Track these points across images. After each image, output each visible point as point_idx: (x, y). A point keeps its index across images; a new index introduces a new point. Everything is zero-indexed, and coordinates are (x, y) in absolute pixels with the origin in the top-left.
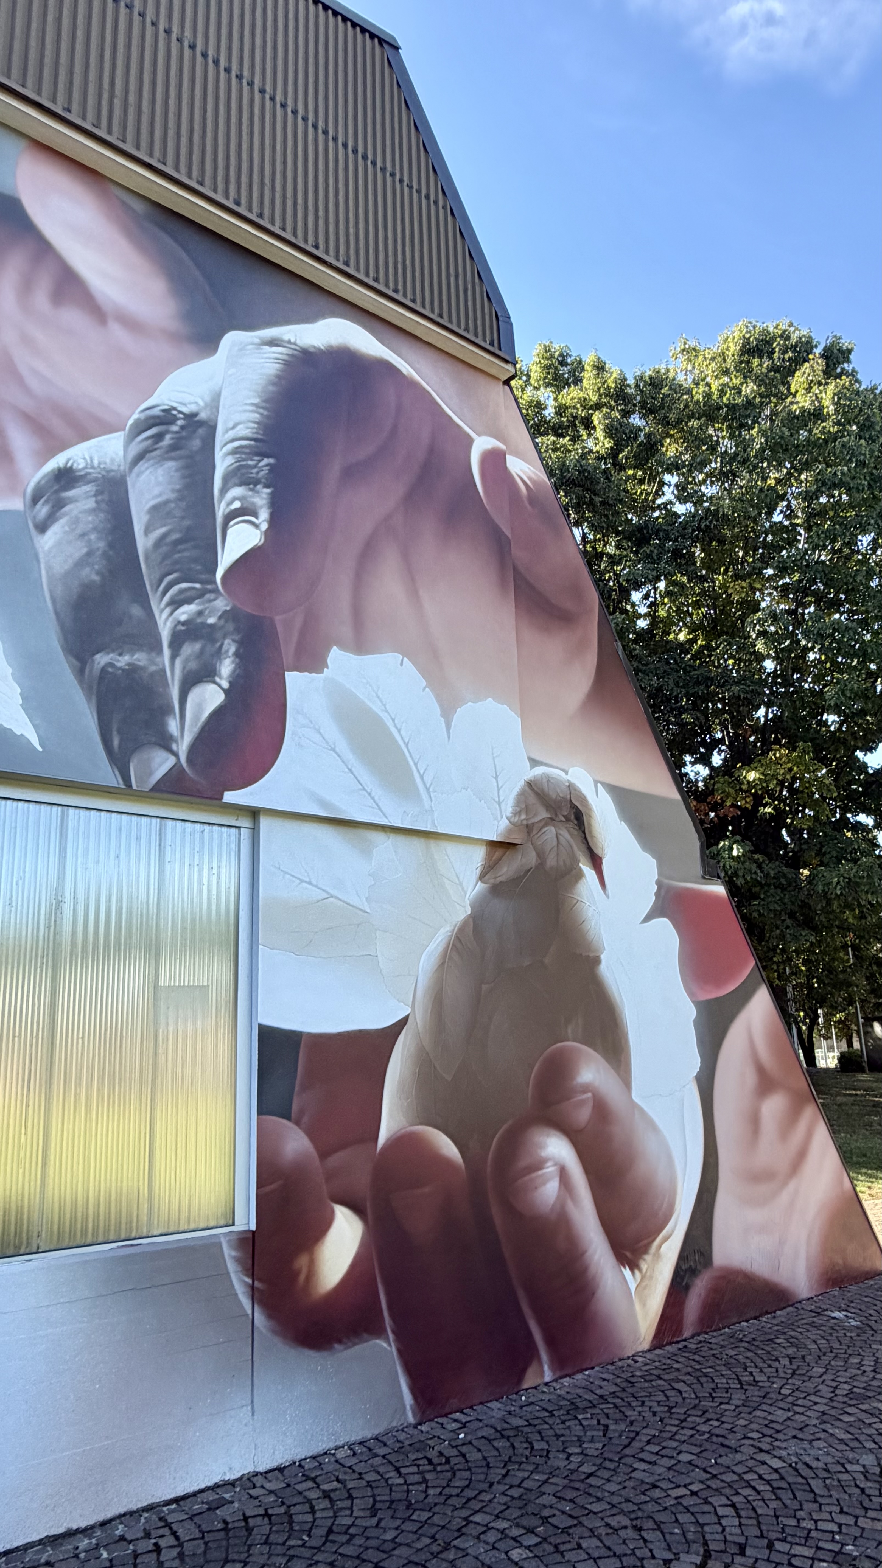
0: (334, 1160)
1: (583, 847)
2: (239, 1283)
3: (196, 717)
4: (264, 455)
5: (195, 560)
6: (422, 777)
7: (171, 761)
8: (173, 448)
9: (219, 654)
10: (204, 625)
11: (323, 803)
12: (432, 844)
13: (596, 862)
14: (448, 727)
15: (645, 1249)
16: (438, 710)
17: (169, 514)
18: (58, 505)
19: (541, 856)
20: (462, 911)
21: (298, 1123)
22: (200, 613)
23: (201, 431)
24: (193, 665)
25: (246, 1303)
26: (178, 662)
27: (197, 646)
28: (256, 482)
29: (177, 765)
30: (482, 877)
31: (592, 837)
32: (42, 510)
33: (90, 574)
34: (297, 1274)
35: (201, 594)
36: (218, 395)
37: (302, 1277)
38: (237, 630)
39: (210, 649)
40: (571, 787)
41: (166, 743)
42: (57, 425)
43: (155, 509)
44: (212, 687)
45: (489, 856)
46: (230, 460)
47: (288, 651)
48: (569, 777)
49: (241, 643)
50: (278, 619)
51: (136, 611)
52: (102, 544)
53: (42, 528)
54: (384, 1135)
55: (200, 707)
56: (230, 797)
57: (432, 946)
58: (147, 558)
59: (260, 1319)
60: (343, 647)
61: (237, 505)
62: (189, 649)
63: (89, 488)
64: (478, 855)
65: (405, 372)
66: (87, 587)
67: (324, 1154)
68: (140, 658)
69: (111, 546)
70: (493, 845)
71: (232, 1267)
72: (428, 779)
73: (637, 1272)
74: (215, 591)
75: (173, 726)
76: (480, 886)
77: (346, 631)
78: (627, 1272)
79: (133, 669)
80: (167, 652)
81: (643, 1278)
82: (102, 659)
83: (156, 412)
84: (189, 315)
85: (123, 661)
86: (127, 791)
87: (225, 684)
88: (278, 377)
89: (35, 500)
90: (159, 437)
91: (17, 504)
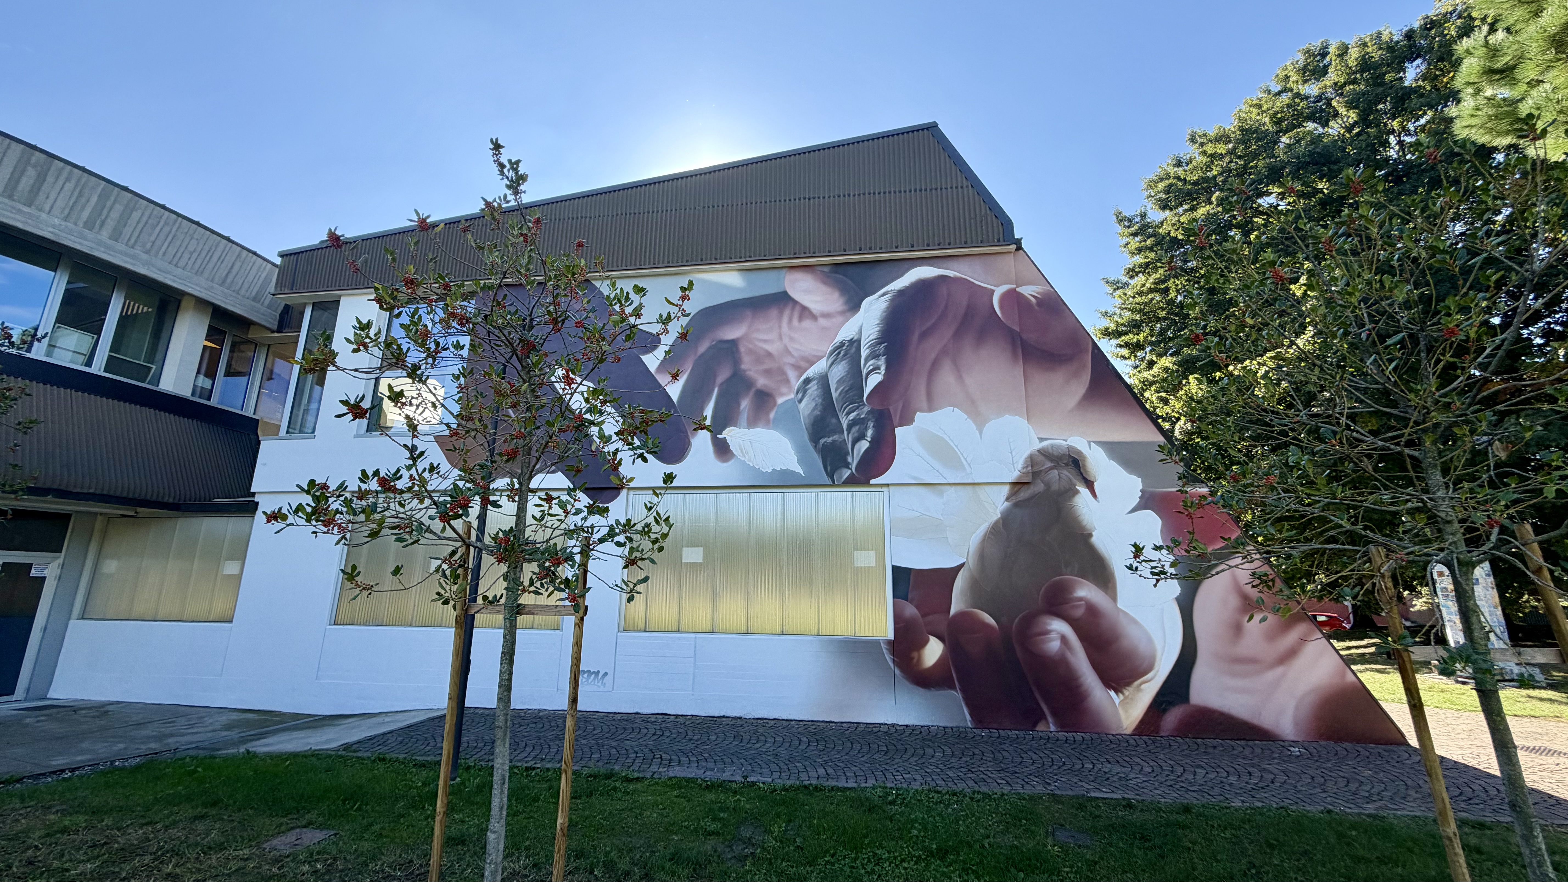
0: (930, 618)
1: (1079, 478)
2: (888, 657)
3: (858, 454)
4: (881, 344)
5: (854, 396)
6: (966, 459)
7: (849, 472)
8: (844, 356)
9: (866, 429)
10: (860, 419)
11: (915, 478)
12: (977, 488)
13: (1090, 485)
14: (981, 434)
15: (1129, 684)
16: (974, 427)
17: (844, 381)
18: (805, 392)
19: (1048, 485)
20: (996, 515)
21: (911, 603)
22: (858, 415)
23: (855, 344)
24: (856, 435)
25: (892, 665)
26: (850, 435)
27: (857, 427)
28: (878, 356)
29: (852, 472)
30: (1007, 499)
31: (1086, 472)
32: (800, 395)
33: (817, 412)
34: (913, 658)
35: (858, 408)
36: (861, 327)
37: (915, 660)
38: (874, 417)
39: (863, 427)
40: (1070, 448)
41: (847, 465)
42: (803, 364)
43: (839, 381)
44: (864, 442)
45: (1011, 489)
46: (867, 351)
47: (896, 419)
48: (1068, 443)
49: (876, 422)
50: (891, 409)
51: (834, 421)
52: (820, 400)
53: (800, 401)
54: (953, 611)
55: (859, 450)
56: (872, 481)
57: (978, 532)
58: (837, 400)
59: (897, 671)
60: (922, 411)
61: (871, 368)
62: (855, 429)
63: (815, 382)
64: (1006, 490)
65: (952, 275)
66: (817, 416)
67: (924, 616)
68: (836, 437)
69: (823, 400)
70: (1014, 484)
71: (885, 651)
72: (969, 459)
73: (1121, 695)
74: (864, 404)
75: (849, 459)
76: (1007, 504)
77: (924, 404)
78: (1112, 693)
79: (834, 441)
80: (846, 433)
81: (1126, 698)
82: (822, 441)
83: (838, 344)
84: (848, 302)
85: (830, 440)
86: (834, 485)
87: (869, 439)
88: (888, 308)
89: (797, 393)
90: (839, 353)
91: (792, 396)
